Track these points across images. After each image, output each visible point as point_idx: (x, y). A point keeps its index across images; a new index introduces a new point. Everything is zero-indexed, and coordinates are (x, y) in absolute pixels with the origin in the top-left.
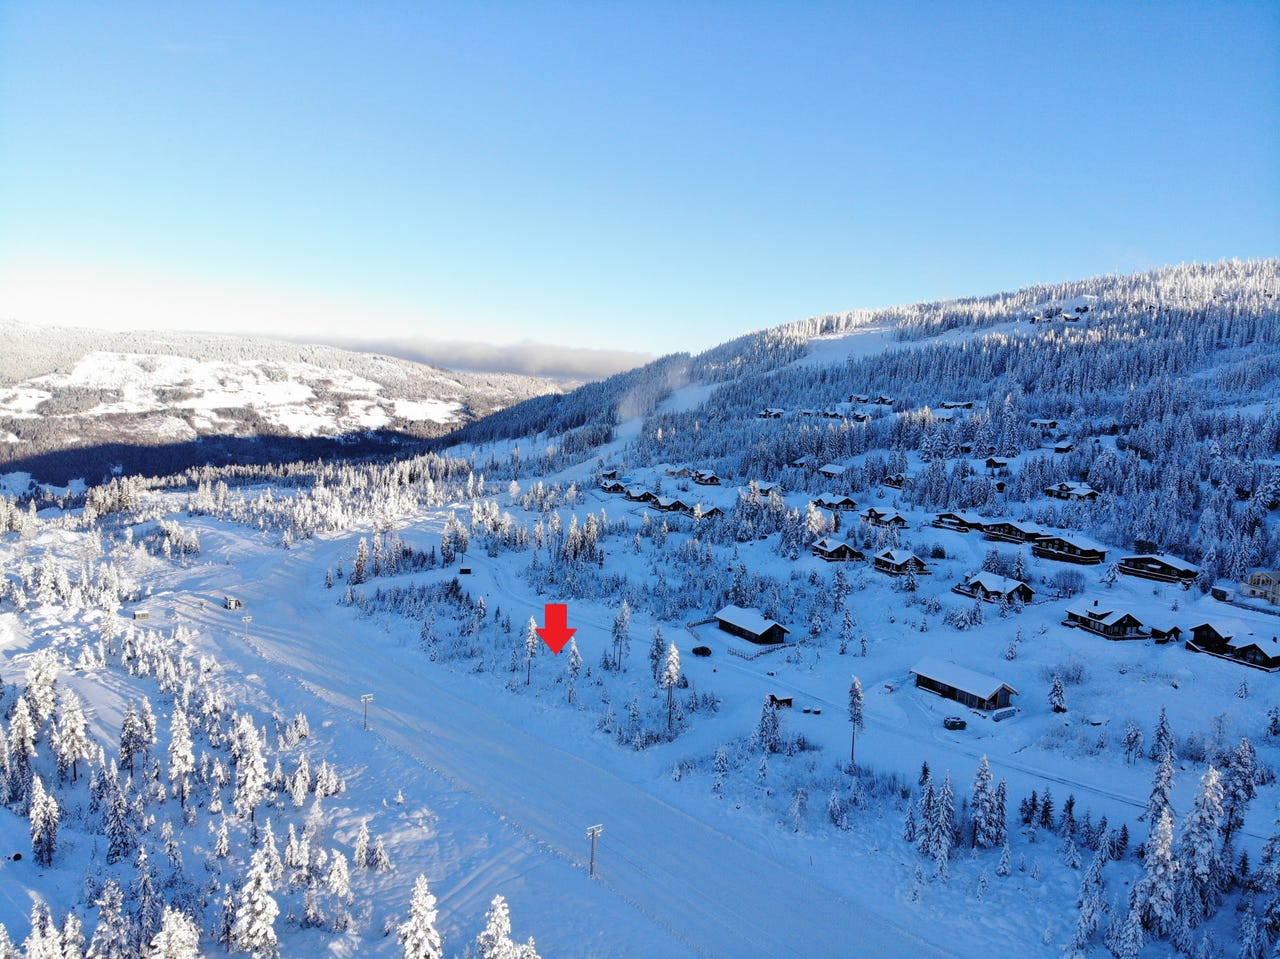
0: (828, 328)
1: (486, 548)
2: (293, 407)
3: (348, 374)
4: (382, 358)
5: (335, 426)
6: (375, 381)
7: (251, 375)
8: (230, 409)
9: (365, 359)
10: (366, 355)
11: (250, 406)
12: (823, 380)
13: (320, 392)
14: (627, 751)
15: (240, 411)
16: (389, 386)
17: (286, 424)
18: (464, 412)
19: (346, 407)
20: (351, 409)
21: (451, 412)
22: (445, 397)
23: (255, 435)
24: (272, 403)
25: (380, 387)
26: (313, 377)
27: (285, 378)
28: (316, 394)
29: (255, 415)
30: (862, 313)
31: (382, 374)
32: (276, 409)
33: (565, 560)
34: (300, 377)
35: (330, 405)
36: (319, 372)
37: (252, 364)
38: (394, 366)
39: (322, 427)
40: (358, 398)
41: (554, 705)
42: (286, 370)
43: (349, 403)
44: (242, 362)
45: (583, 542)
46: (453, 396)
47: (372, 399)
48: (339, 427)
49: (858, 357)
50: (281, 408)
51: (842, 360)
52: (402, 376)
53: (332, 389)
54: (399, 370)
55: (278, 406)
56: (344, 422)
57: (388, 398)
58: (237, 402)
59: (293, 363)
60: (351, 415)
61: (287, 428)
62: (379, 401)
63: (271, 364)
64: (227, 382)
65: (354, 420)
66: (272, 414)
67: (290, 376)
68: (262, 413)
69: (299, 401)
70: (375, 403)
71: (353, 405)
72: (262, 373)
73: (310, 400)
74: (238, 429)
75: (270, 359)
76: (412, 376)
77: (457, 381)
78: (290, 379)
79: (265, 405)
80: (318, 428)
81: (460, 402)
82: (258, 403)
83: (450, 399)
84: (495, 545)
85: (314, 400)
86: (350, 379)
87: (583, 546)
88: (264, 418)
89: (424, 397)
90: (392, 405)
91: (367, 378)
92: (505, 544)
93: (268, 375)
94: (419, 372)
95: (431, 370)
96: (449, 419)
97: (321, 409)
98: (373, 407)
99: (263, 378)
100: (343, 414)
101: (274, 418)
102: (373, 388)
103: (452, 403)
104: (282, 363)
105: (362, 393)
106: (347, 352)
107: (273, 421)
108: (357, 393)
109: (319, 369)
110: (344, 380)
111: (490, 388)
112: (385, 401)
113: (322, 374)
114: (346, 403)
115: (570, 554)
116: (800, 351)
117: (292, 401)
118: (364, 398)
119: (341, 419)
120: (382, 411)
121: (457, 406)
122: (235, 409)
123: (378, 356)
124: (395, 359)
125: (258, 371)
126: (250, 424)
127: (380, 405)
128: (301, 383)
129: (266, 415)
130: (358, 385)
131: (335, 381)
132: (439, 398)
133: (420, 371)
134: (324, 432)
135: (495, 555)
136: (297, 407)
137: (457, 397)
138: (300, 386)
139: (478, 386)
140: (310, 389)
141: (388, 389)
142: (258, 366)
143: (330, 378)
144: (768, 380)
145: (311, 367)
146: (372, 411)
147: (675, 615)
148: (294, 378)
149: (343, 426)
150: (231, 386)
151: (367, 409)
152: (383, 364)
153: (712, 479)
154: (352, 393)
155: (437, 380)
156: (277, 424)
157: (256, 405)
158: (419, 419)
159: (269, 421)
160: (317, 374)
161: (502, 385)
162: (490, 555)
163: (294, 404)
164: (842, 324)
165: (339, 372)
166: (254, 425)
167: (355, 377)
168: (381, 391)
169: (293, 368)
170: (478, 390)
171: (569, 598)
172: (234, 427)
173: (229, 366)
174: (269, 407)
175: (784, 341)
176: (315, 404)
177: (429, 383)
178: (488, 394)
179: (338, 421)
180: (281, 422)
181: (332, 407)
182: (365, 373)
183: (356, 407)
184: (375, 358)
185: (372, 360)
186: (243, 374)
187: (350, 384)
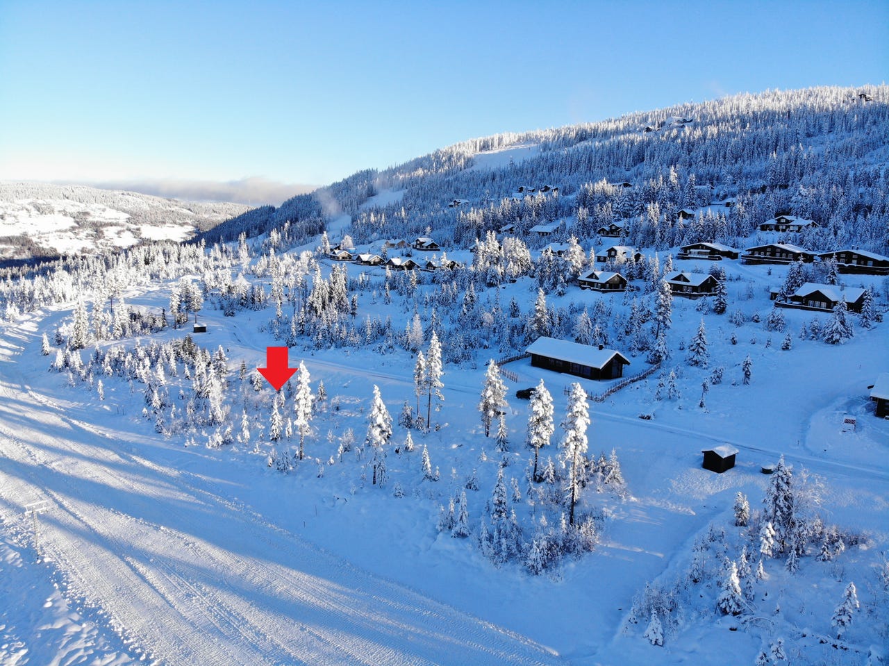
0: (485, 146)
1: (222, 308)
2: (59, 233)
3: (102, 206)
4: (128, 194)
5: (94, 247)
6: (125, 211)
7: (25, 211)
8: (9, 237)
9: (115, 195)
10: (116, 192)
11: (25, 234)
12: (493, 179)
13: (81, 221)
14: (515, 574)
15: (18, 239)
16: (136, 215)
17: (54, 247)
18: (196, 233)
19: (102, 232)
20: (106, 233)
21: (186, 233)
22: (180, 222)
23: (30, 257)
24: (42, 231)
25: (127, 216)
26: (74, 210)
27: (52, 211)
28: (78, 223)
29: (29, 241)
30: (509, 137)
31: (130, 206)
32: (46, 235)
33: (313, 312)
34: (64, 211)
35: (89, 231)
36: (79, 206)
37: (25, 202)
38: (139, 200)
39: (83, 248)
40: (111, 225)
41: (352, 491)
42: (53, 205)
43: (104, 229)
44: (16, 201)
45: (331, 293)
46: (187, 221)
47: (122, 226)
48: (98, 247)
49: (518, 162)
50: (50, 235)
51: (505, 165)
52: (145, 207)
53: (90, 219)
54: (142, 203)
55: (47, 233)
56: (101, 244)
57: (135, 224)
58: (15, 232)
59: (58, 199)
60: (106, 238)
61: (55, 250)
62: (128, 227)
63: (40, 202)
64: (6, 217)
65: (108, 242)
66: (43, 240)
67: (56, 210)
68: (35, 240)
69: (64, 229)
70: (125, 229)
71: (107, 230)
72: (33, 209)
73: (73, 228)
74: (16, 253)
75: (39, 198)
76: (153, 207)
77: (189, 209)
78: (56, 213)
79: (37, 233)
80: (81, 249)
81: (192, 225)
82: (32, 232)
83: (185, 224)
84: (231, 305)
85: (76, 228)
86: (104, 210)
87: (331, 299)
88: (36, 243)
89: (164, 223)
90: (138, 229)
91: (117, 209)
92: (242, 304)
93: (39, 210)
94: (158, 204)
95: (168, 202)
96: (184, 238)
97: (83, 234)
98: (123, 231)
99: (34, 212)
100: (100, 238)
101: (44, 243)
102: (123, 217)
103: (186, 226)
104: (48, 200)
105: (114, 221)
106: (100, 190)
107: (44, 245)
108: (110, 221)
109: (78, 204)
110: (100, 211)
111: (215, 214)
112: (133, 227)
113: (82, 207)
114: (102, 229)
115: (319, 305)
116: (469, 162)
117: (58, 229)
118: (116, 225)
119: (99, 242)
120: (131, 235)
121: (190, 228)
122: (13, 237)
123: (125, 193)
124: (138, 194)
125: (30, 207)
126: (26, 248)
127: (129, 230)
128: (65, 215)
129: (38, 240)
130: (111, 215)
131: (92, 213)
132: (175, 223)
133: (158, 202)
134: (86, 252)
135: (232, 314)
136: (63, 234)
137: (189, 222)
138: (64, 217)
139: (205, 213)
140: (73, 219)
141: (135, 217)
142: (30, 204)
143: (88, 210)
144: (448, 181)
145: (72, 202)
146: (123, 235)
147: (466, 357)
148: (59, 211)
149: (101, 246)
150: (9, 220)
151: (119, 233)
152: (130, 198)
153: (432, 245)
154: (106, 221)
155: (173, 209)
156: (48, 247)
157: (30, 234)
158: (161, 239)
159: (41, 245)
160: (77, 208)
161: (224, 211)
162: (226, 315)
163: (60, 231)
164: (496, 143)
165: (95, 206)
166: (29, 249)
167: (108, 209)
168: (129, 219)
169: (58, 204)
170: (206, 216)
171: (329, 347)
172: (12, 251)
173: (7, 204)
174: (40, 235)
175: (455, 155)
176: (77, 231)
177: (167, 212)
178: (214, 219)
179: (96, 243)
180: (50, 246)
181: (91, 232)
182: (116, 206)
183: (109, 232)
184: (123, 194)
185: (121, 196)
186: (19, 210)
187: (104, 214)
